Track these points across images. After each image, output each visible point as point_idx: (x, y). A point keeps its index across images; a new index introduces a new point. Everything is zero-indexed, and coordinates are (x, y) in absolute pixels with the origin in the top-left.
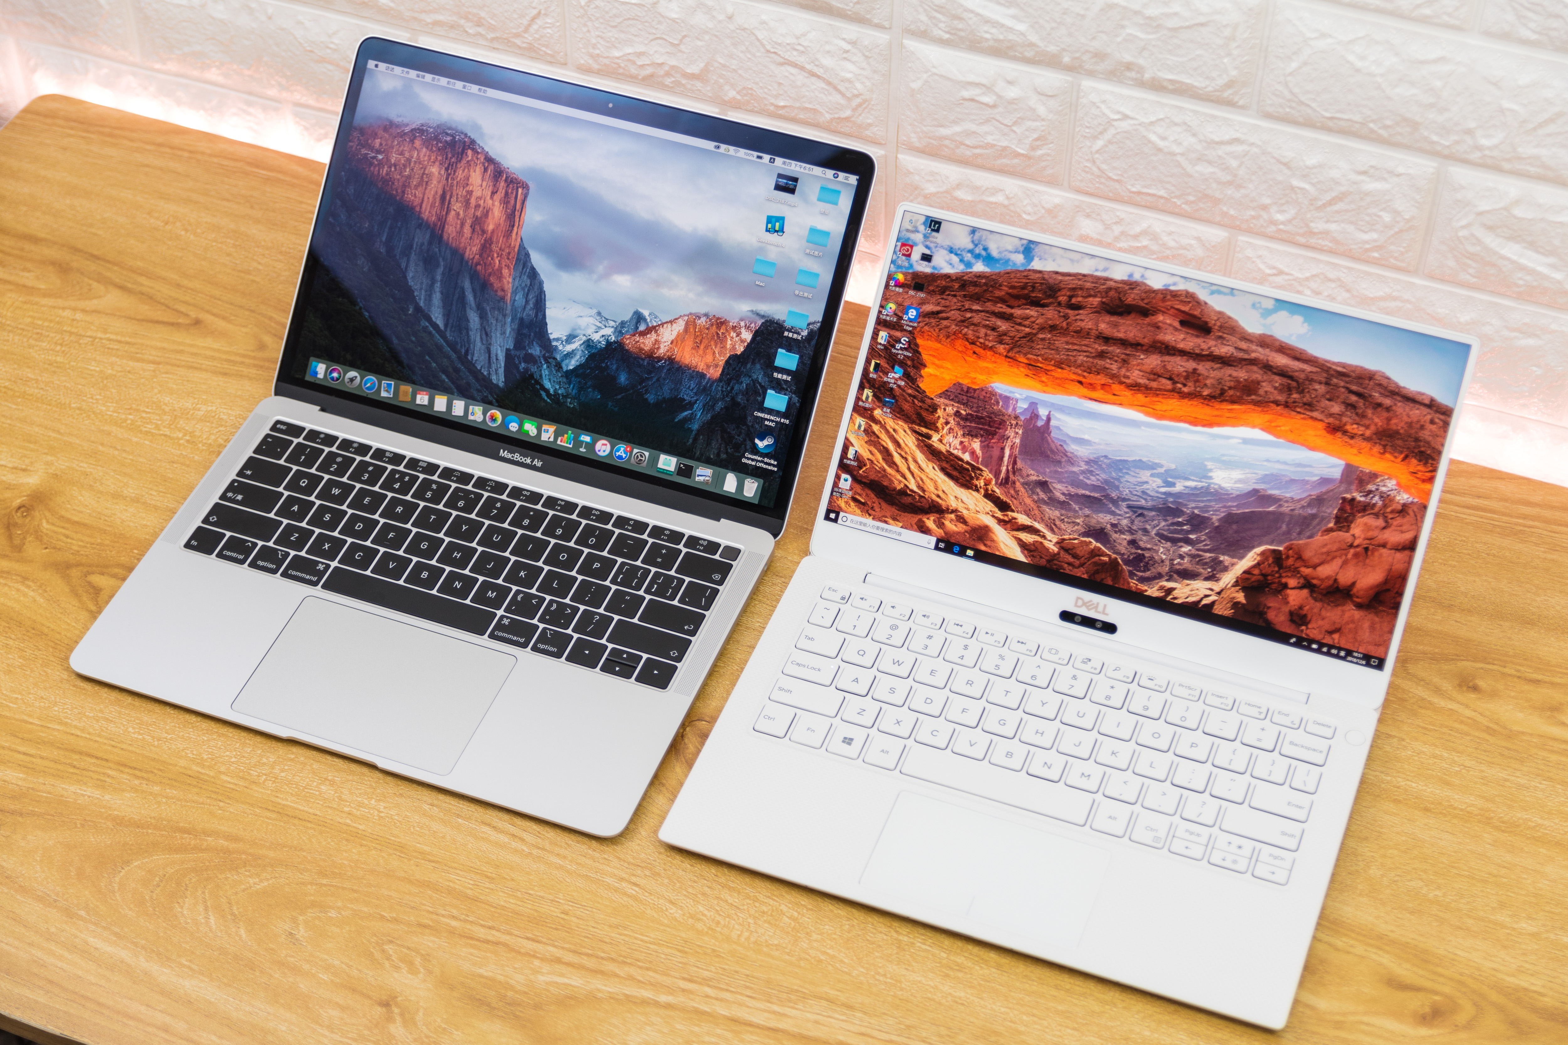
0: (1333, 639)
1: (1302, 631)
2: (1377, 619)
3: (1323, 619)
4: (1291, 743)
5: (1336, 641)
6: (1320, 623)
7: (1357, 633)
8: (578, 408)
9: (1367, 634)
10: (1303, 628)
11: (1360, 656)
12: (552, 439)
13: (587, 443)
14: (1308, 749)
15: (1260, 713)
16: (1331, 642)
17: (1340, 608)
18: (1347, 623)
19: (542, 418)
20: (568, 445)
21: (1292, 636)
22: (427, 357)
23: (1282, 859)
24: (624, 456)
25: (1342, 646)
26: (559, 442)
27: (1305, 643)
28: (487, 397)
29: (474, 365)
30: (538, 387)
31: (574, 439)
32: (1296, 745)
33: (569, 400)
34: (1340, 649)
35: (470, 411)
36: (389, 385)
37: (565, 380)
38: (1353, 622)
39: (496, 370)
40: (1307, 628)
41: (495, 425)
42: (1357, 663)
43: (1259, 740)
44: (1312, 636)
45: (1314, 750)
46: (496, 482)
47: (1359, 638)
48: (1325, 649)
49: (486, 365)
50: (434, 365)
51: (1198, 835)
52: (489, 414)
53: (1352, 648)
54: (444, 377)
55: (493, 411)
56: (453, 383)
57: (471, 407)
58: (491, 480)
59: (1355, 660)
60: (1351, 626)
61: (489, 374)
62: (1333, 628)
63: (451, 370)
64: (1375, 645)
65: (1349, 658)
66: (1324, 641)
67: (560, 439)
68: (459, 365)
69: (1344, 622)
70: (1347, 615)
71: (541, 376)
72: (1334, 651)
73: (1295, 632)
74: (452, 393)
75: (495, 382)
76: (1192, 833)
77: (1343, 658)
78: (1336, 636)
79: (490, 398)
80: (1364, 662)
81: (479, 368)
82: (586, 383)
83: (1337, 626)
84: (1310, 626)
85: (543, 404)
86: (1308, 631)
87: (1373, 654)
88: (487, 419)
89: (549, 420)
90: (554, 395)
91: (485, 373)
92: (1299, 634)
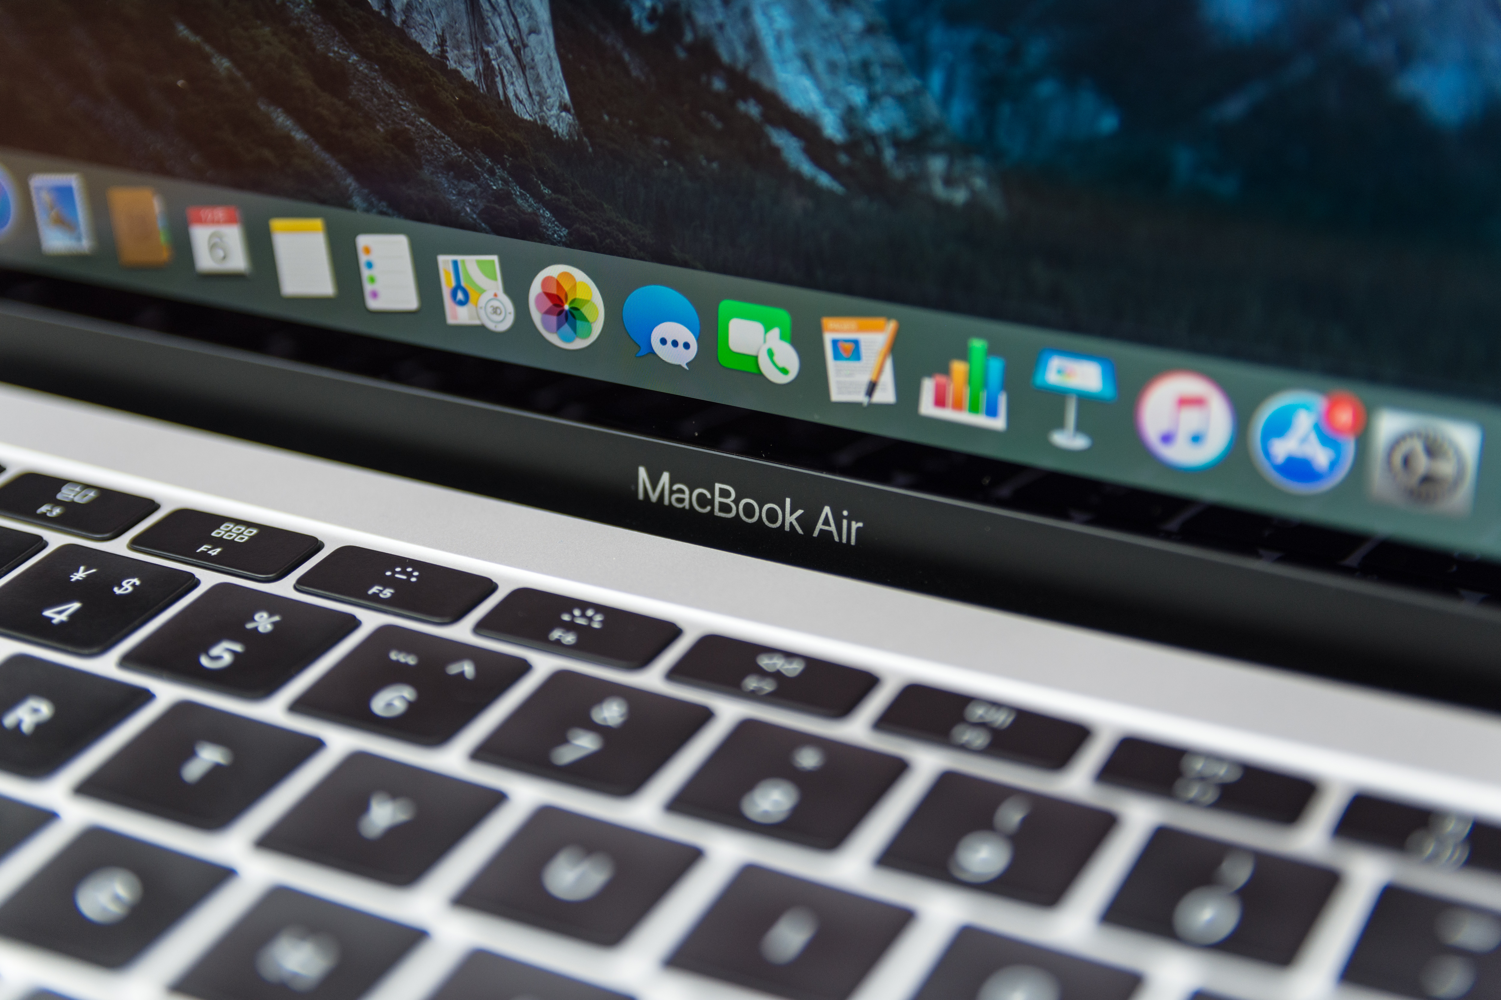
8: (995, 201)
12: (886, 394)
13: (1085, 400)
19: (809, 282)
20: (981, 420)
22: (183, 31)
24: (1321, 457)
26: (927, 407)
28: (504, 198)
29: (402, 36)
30: (752, 109)
31: (1007, 385)
33: (937, 165)
35: (447, 282)
36: (64, 193)
37: (889, 50)
39: (518, 48)
41: (579, 344)
46: (610, 613)
49: (464, 25)
50: (223, 64)
52: (536, 288)
54: (282, 120)
55: (554, 271)
56: (331, 145)
57: (444, 261)
58: (584, 605)
61: (488, 73)
63: (303, 79)
67: (928, 387)
68: (336, 50)
71: (753, 44)
74: (342, 201)
75: (524, 112)
79: (526, 204)
81: (430, 47)
82: (1014, 55)
85: (798, 204)
88: (536, 316)
89: (848, 290)
90: (852, 146)
91: (469, 72)
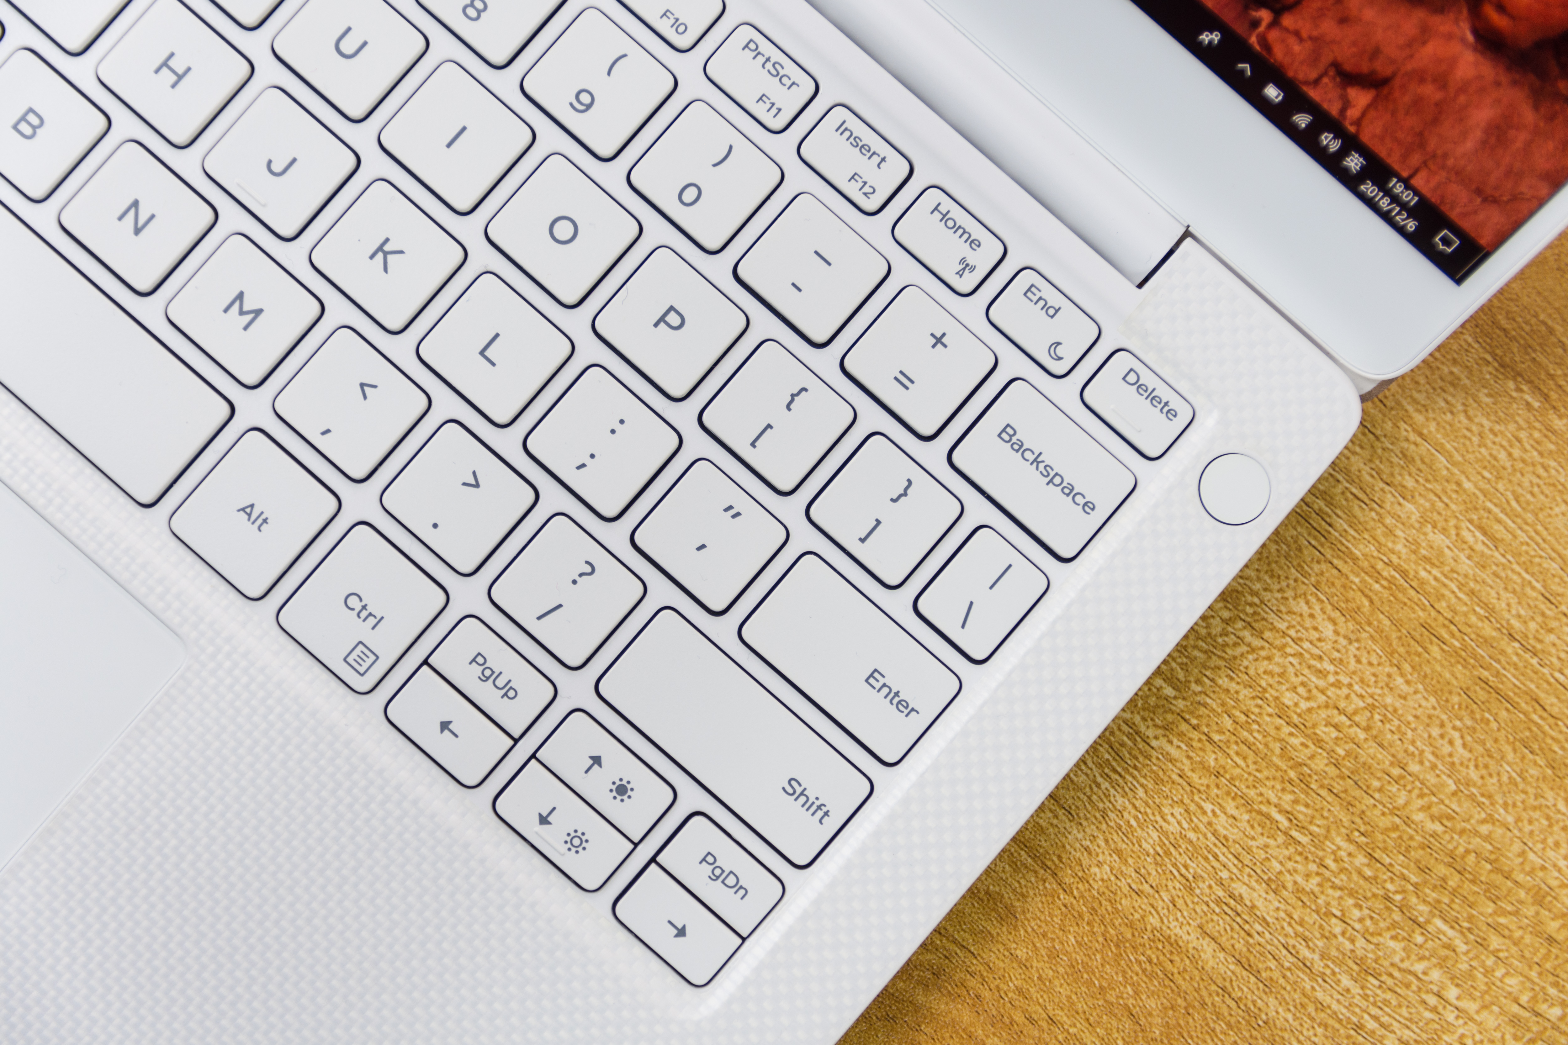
0: (1346, 104)
1: (1255, 24)
2: (1528, 115)
3: (1343, 20)
4: (1007, 433)
5: (1353, 113)
6: (1328, 27)
7: (1436, 121)
9: (1469, 145)
10: (1265, 15)
11: (1408, 197)
14: (1052, 478)
15: (966, 267)
16: (1333, 109)
17: (1420, 14)
18: (1421, 76)
21: (1213, 24)
23: (738, 887)
25: (1366, 137)
27: (1246, 67)
32: (1020, 448)
34: (1351, 143)
38: (1441, 81)
40: (1275, 23)
42: (1386, 217)
43: (904, 380)
44: (1279, 54)
45: (1070, 491)
47: (1432, 143)
48: (1302, 120)
51: (509, 692)
53: (1393, 161)
59: (1384, 203)
60: (1429, 91)
62: (1365, 67)
64: (1479, 191)
65: (1368, 188)
66: (1314, 94)
69: (1409, 66)
70: (1431, 50)
72: (1329, 142)
73: (1228, 16)
76: (488, 676)
77: (1350, 181)
78: (1360, 98)
80: (1411, 225)
83: (1382, 68)
84: (1287, 21)
86: (1273, 35)
87: (1454, 215)
92: (1240, 28)
